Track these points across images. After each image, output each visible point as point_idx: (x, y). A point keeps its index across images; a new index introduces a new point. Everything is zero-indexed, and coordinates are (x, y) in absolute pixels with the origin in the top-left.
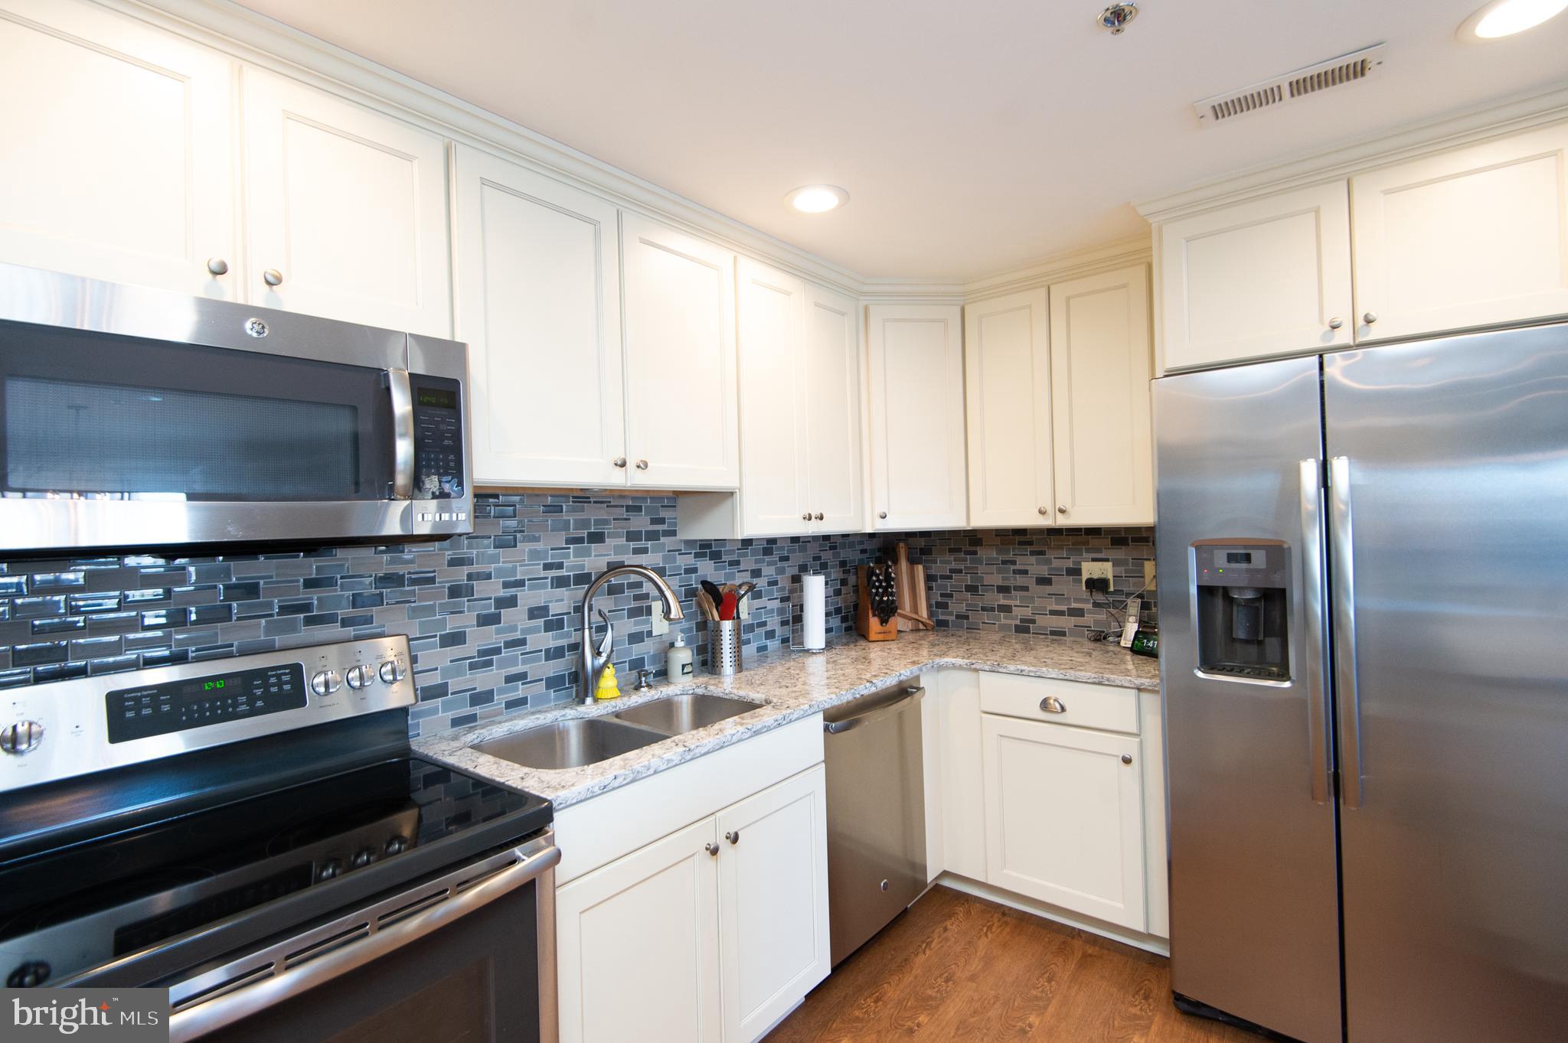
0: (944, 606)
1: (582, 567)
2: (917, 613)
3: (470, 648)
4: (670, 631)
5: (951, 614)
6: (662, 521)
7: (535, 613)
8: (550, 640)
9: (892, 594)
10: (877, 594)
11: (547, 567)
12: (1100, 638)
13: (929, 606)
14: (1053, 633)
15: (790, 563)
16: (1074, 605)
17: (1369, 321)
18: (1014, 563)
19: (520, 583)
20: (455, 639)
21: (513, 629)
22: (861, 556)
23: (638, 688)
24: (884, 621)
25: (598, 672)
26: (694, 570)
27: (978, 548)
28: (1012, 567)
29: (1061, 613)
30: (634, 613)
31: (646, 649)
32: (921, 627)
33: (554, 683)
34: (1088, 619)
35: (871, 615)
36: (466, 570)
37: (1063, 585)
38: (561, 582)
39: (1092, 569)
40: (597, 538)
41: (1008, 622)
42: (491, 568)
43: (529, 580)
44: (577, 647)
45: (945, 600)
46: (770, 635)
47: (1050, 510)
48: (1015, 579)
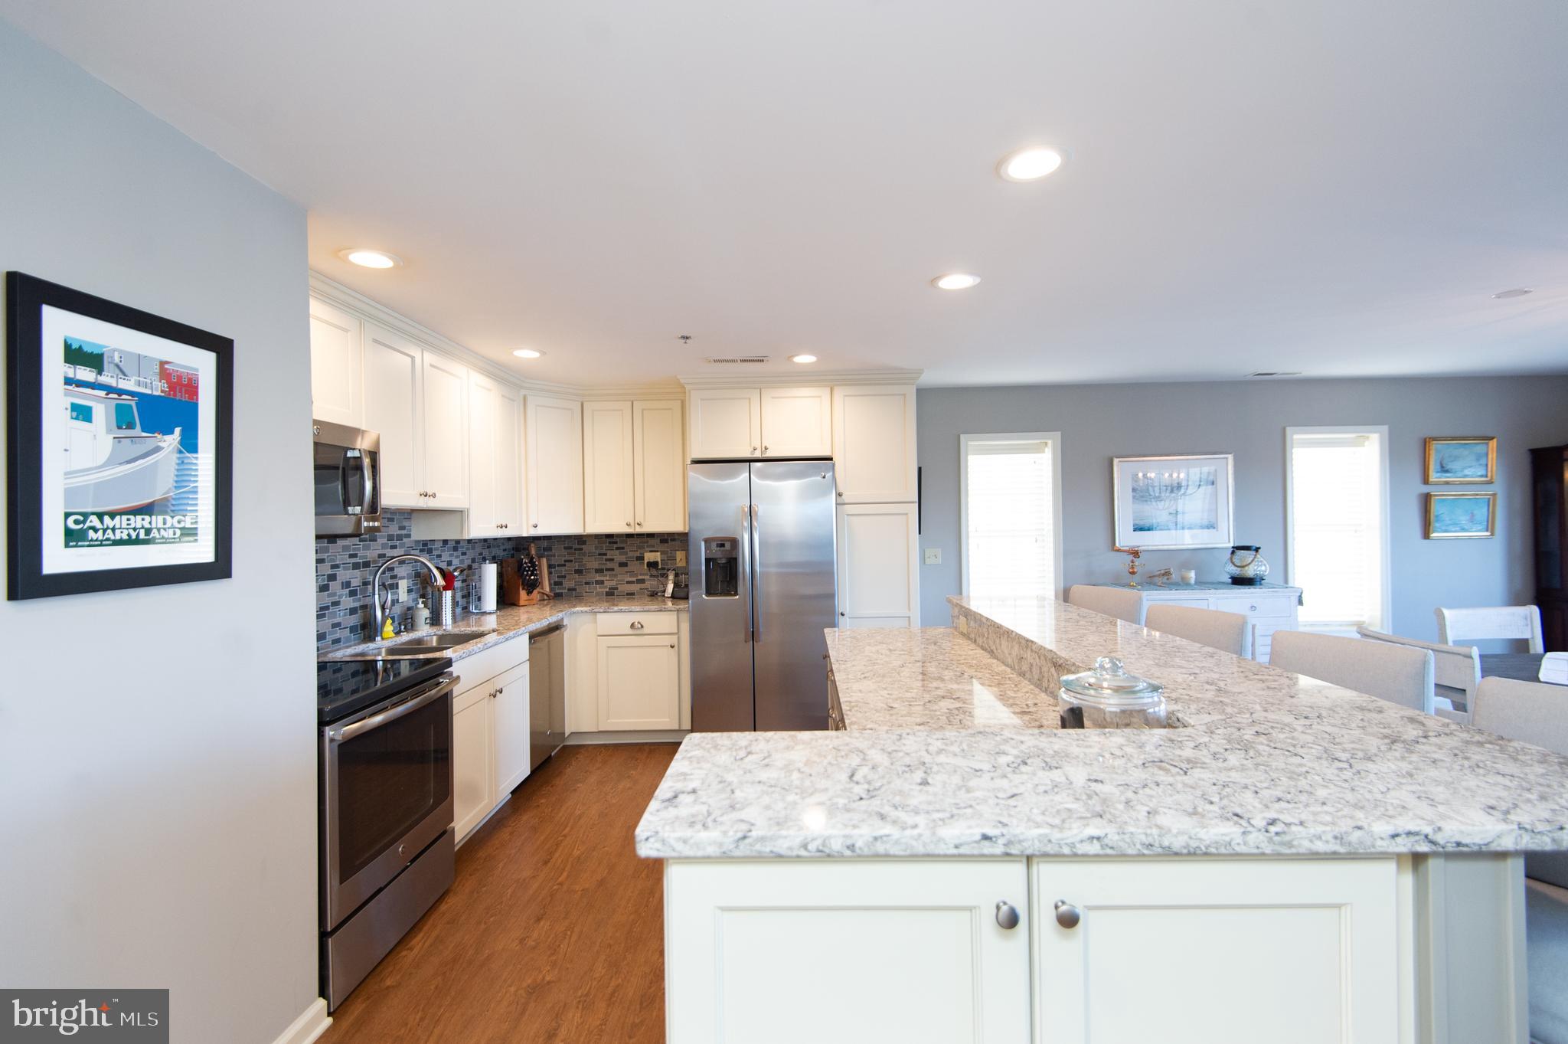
0: (560, 583)
2: (544, 589)
4: (408, 600)
5: (565, 588)
6: (405, 528)
7: (345, 585)
8: (351, 603)
9: (536, 575)
10: (527, 575)
12: (653, 595)
13: (550, 584)
14: (628, 594)
15: (466, 557)
16: (640, 577)
17: (766, 449)
18: (605, 554)
21: (334, 594)
23: (398, 632)
24: (529, 593)
28: (604, 557)
29: (633, 582)
30: (390, 587)
32: (546, 597)
33: (354, 630)
34: (647, 585)
35: (521, 589)
37: (633, 566)
39: (649, 557)
41: (603, 590)
43: (343, 564)
45: (560, 580)
47: (632, 524)
48: (606, 564)
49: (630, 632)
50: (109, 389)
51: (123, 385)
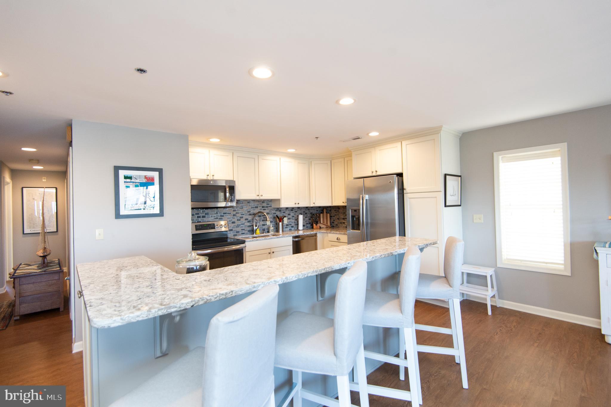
0: (333, 222)
1: (254, 212)
2: (327, 224)
3: (236, 224)
4: (270, 224)
5: (334, 224)
6: (269, 204)
7: (246, 219)
8: (249, 224)
10: (314, 219)
11: (248, 212)
17: (376, 172)
19: (244, 215)
20: (233, 223)
21: (243, 222)
22: (316, 212)
23: (263, 233)
24: (317, 225)
25: (256, 230)
26: (276, 213)
27: (339, 210)
30: (263, 221)
31: (265, 227)
32: (328, 227)
33: (249, 231)
36: (235, 212)
38: (250, 215)
40: (257, 207)
42: (239, 212)
44: (253, 226)
46: (292, 227)
47: (345, 202)
49: (337, 241)
50: (133, 182)
51: (136, 181)
